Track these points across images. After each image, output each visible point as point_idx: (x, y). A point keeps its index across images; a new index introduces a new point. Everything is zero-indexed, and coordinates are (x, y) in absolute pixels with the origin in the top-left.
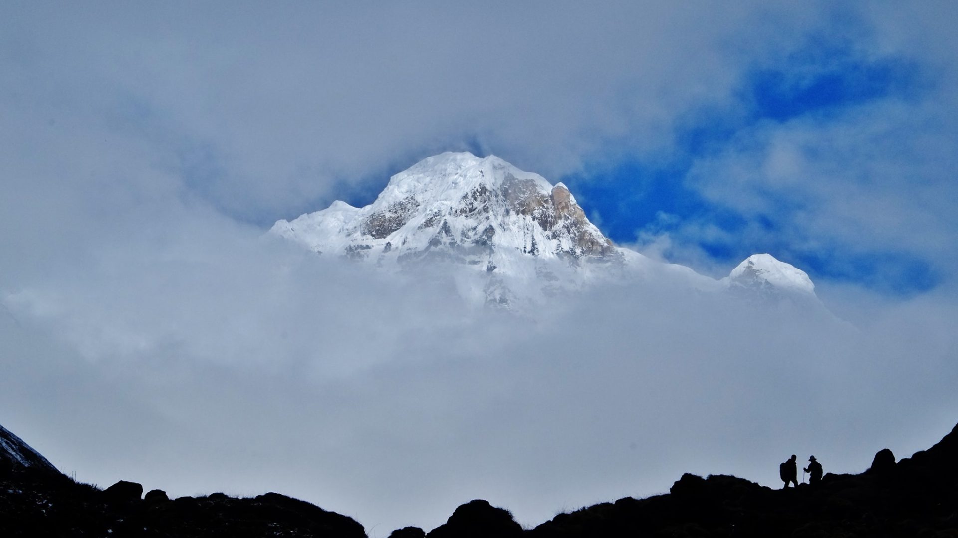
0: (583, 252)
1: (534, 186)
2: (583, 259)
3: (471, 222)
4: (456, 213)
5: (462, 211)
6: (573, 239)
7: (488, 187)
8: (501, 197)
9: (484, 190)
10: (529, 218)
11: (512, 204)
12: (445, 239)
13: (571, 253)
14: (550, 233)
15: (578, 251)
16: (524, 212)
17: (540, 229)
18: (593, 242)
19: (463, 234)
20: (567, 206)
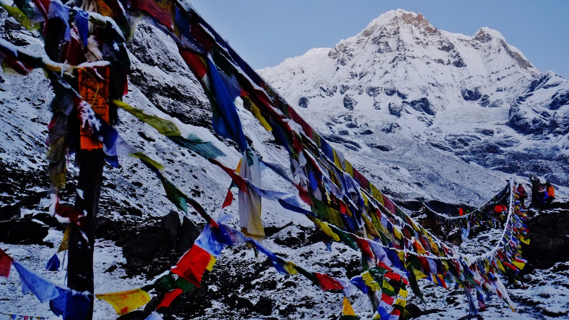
0: (428, 33)
1: (412, 15)
2: (428, 34)
3: (393, 27)
4: (387, 25)
5: (390, 24)
6: (425, 29)
7: (398, 16)
8: (402, 19)
9: (396, 17)
10: (411, 24)
11: (406, 21)
12: (385, 31)
13: (424, 33)
14: (417, 28)
15: (426, 32)
16: (409, 23)
17: (414, 27)
18: (431, 29)
19: (391, 30)
20: (422, 20)
